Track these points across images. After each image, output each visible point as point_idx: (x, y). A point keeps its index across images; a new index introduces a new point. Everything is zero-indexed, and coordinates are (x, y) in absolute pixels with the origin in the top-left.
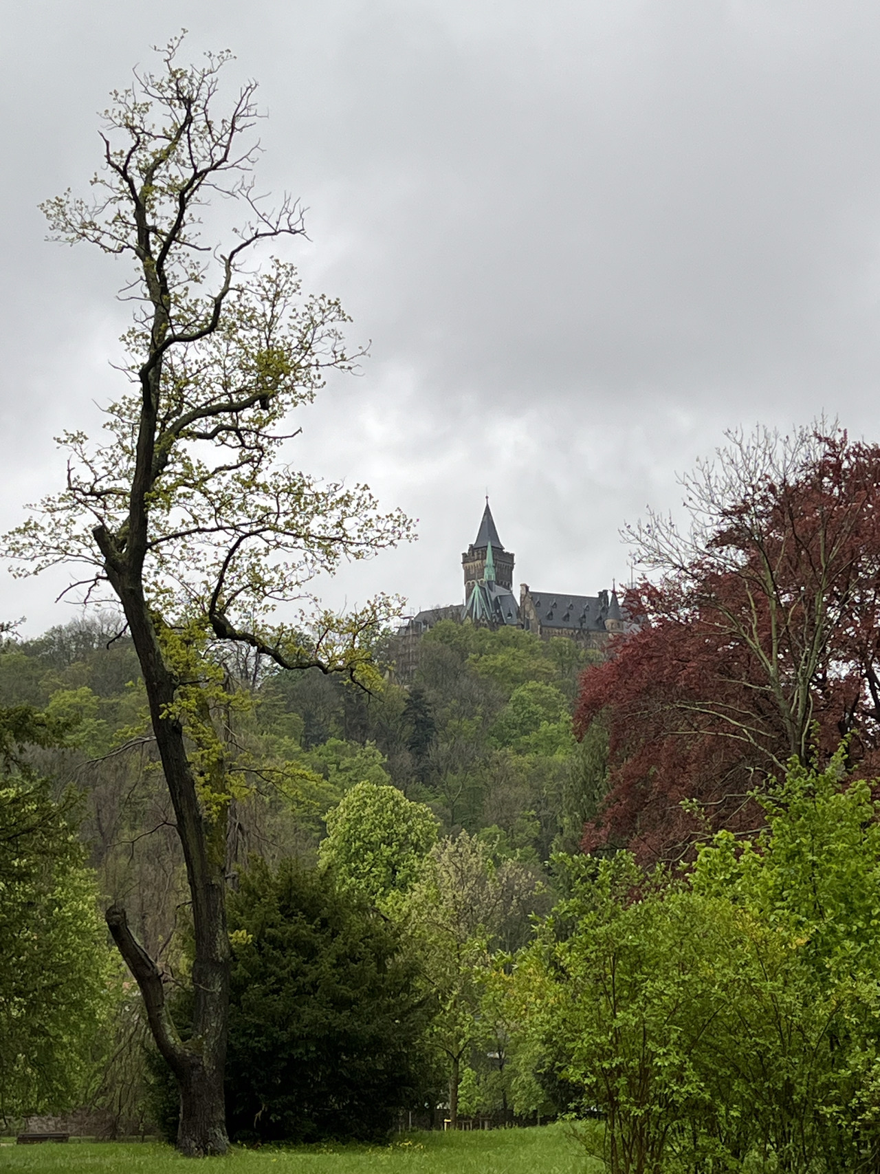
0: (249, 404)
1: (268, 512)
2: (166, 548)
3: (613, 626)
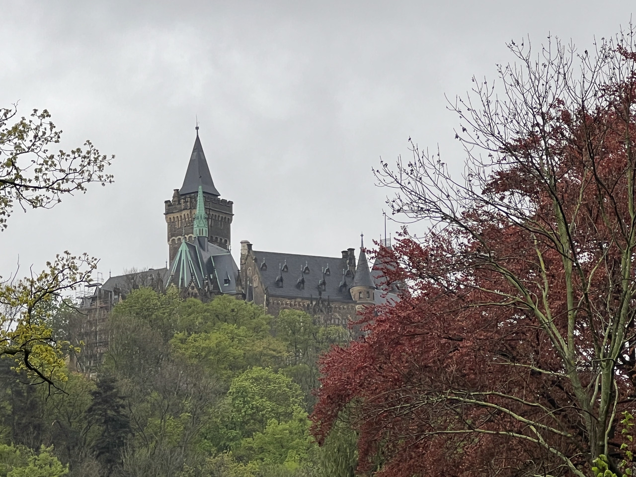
3: (361, 296)
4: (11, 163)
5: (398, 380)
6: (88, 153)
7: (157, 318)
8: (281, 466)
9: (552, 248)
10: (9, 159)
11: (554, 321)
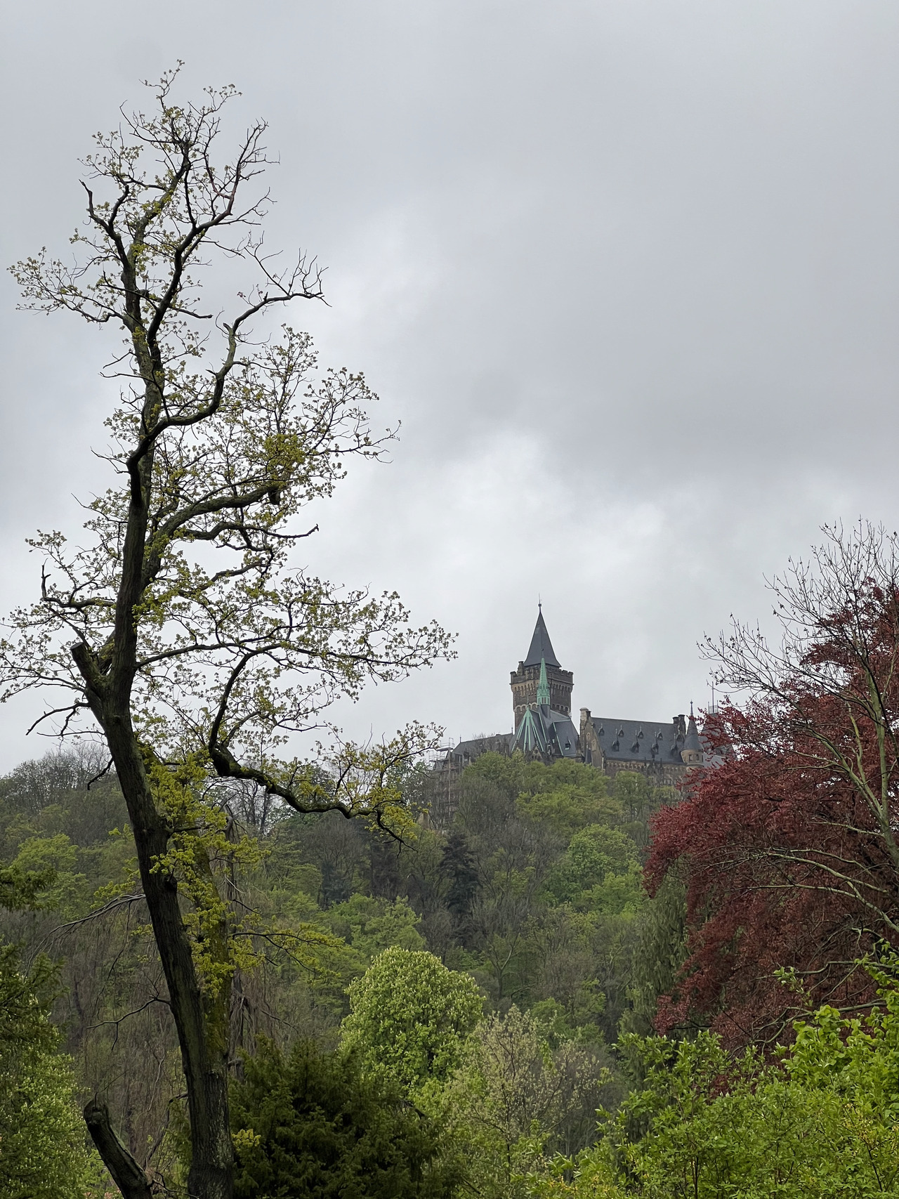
0: (256, 498)
1: (278, 625)
2: (158, 669)
3: (691, 758)
4: (364, 640)
5: (722, 838)
6: (434, 631)
7: (504, 779)
8: (618, 916)
9: (866, 715)
10: (361, 637)
11: (869, 784)
